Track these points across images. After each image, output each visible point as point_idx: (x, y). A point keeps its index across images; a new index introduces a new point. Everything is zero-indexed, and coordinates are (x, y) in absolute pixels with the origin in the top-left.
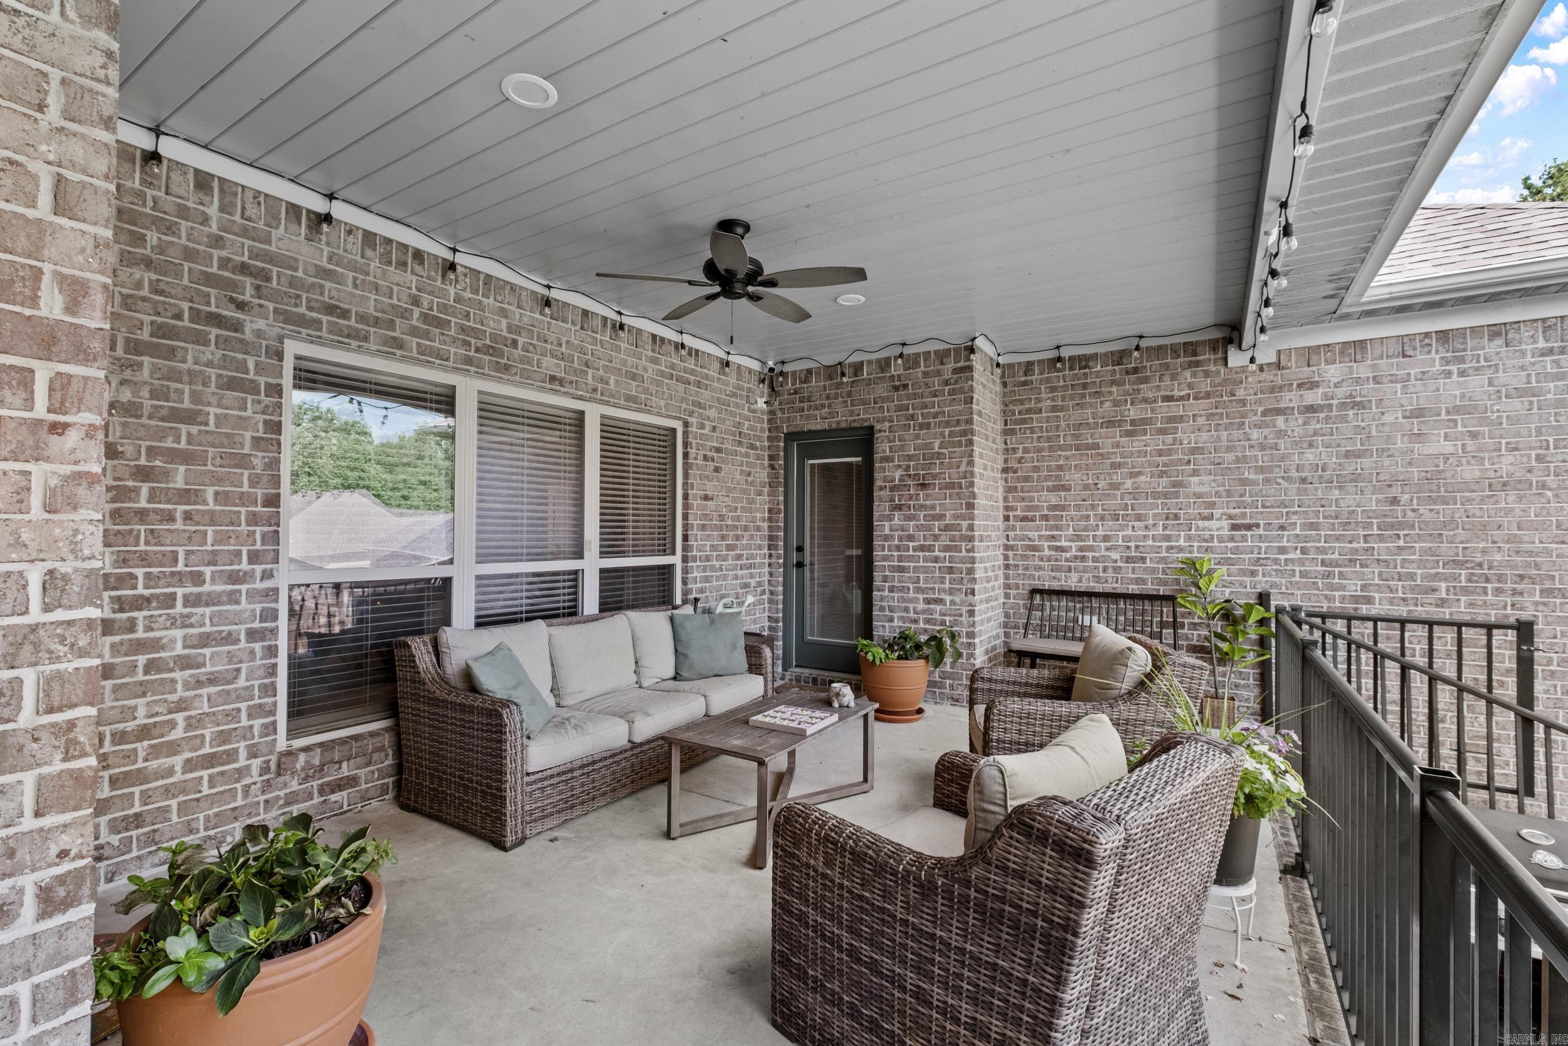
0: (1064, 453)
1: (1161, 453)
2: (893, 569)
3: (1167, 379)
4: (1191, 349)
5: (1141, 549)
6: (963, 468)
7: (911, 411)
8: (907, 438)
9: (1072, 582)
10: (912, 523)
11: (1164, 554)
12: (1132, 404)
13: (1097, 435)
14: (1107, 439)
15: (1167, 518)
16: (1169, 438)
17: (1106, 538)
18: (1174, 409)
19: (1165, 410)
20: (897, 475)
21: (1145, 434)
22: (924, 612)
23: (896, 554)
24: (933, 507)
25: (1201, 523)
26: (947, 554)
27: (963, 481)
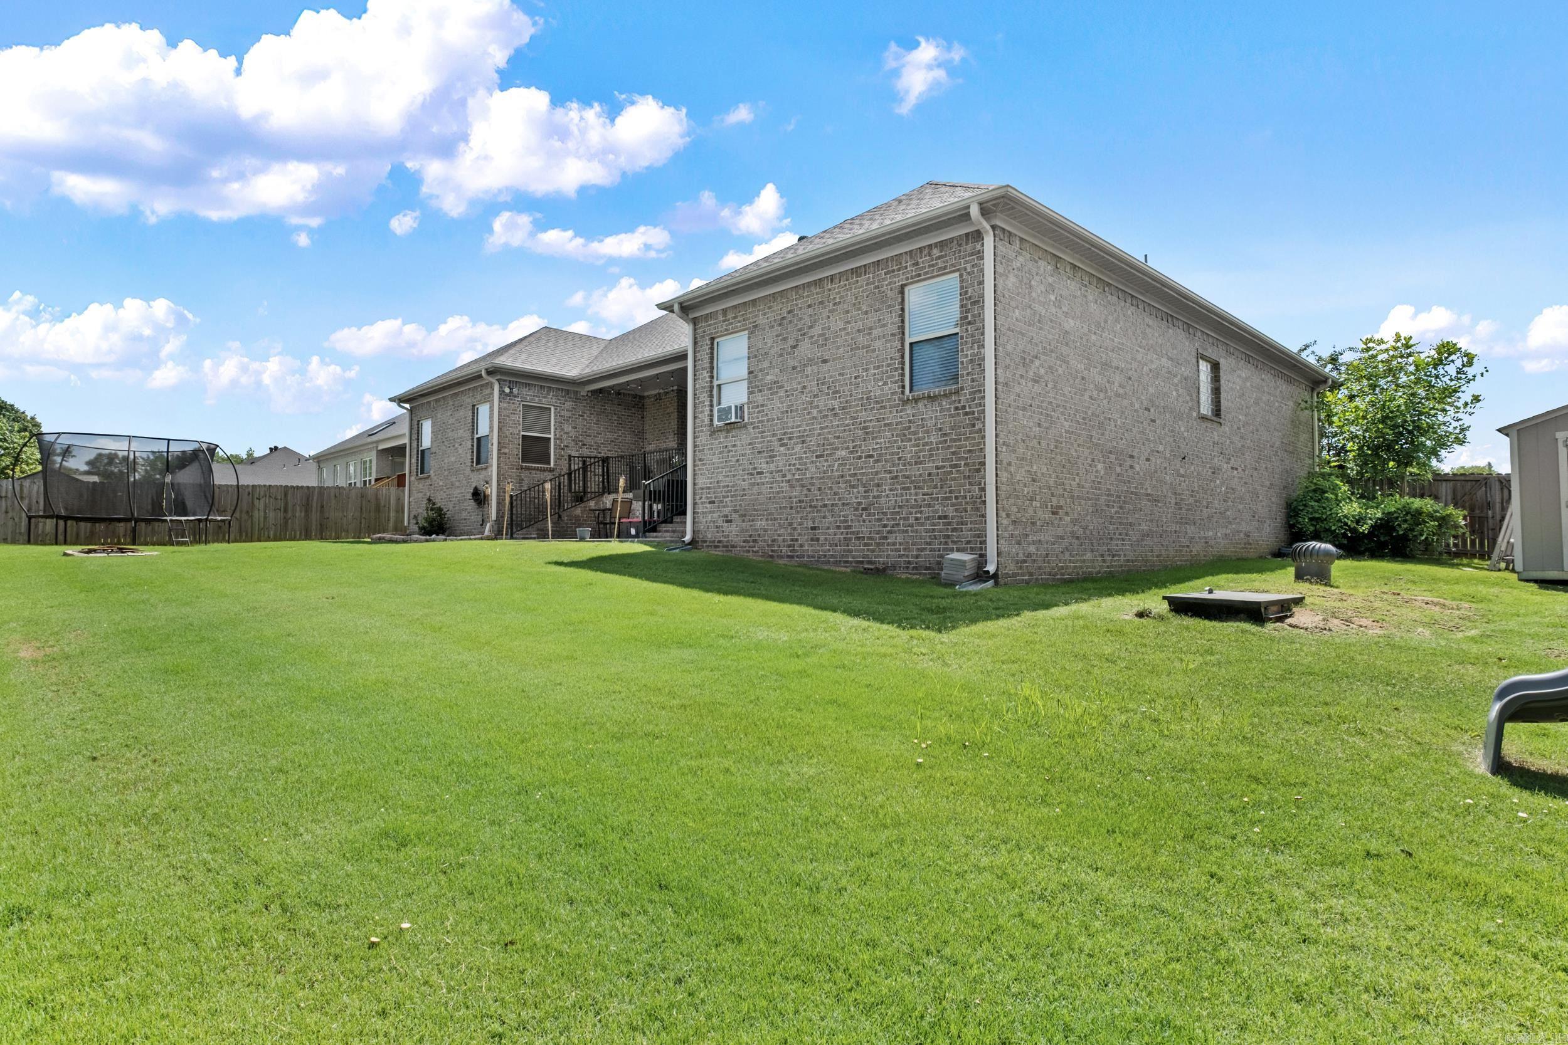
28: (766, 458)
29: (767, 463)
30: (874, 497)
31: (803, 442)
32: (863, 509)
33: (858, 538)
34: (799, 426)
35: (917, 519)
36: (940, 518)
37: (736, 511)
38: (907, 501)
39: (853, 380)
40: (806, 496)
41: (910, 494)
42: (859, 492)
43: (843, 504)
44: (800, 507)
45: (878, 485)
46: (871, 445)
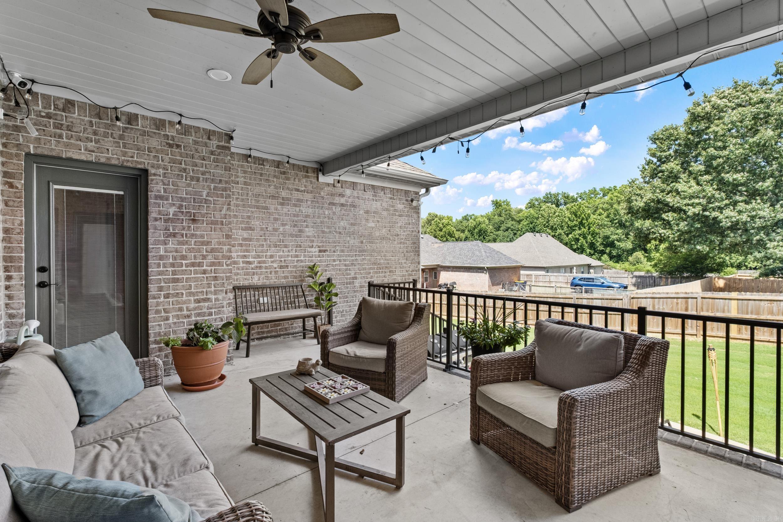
0: (251, 209)
1: (294, 216)
2: (167, 281)
3: (297, 180)
4: (306, 169)
5: (287, 262)
6: (224, 212)
7: (183, 166)
8: (180, 184)
9: (256, 281)
10: (184, 247)
11: (296, 264)
12: (283, 189)
13: (267, 202)
14: (272, 205)
15: (297, 247)
16: (298, 209)
17: (271, 257)
18: (300, 196)
19: (296, 195)
20: (172, 210)
21: (288, 206)
22: (195, 309)
23: (170, 269)
24: (202, 236)
25: (309, 249)
26: (213, 268)
27: (224, 220)
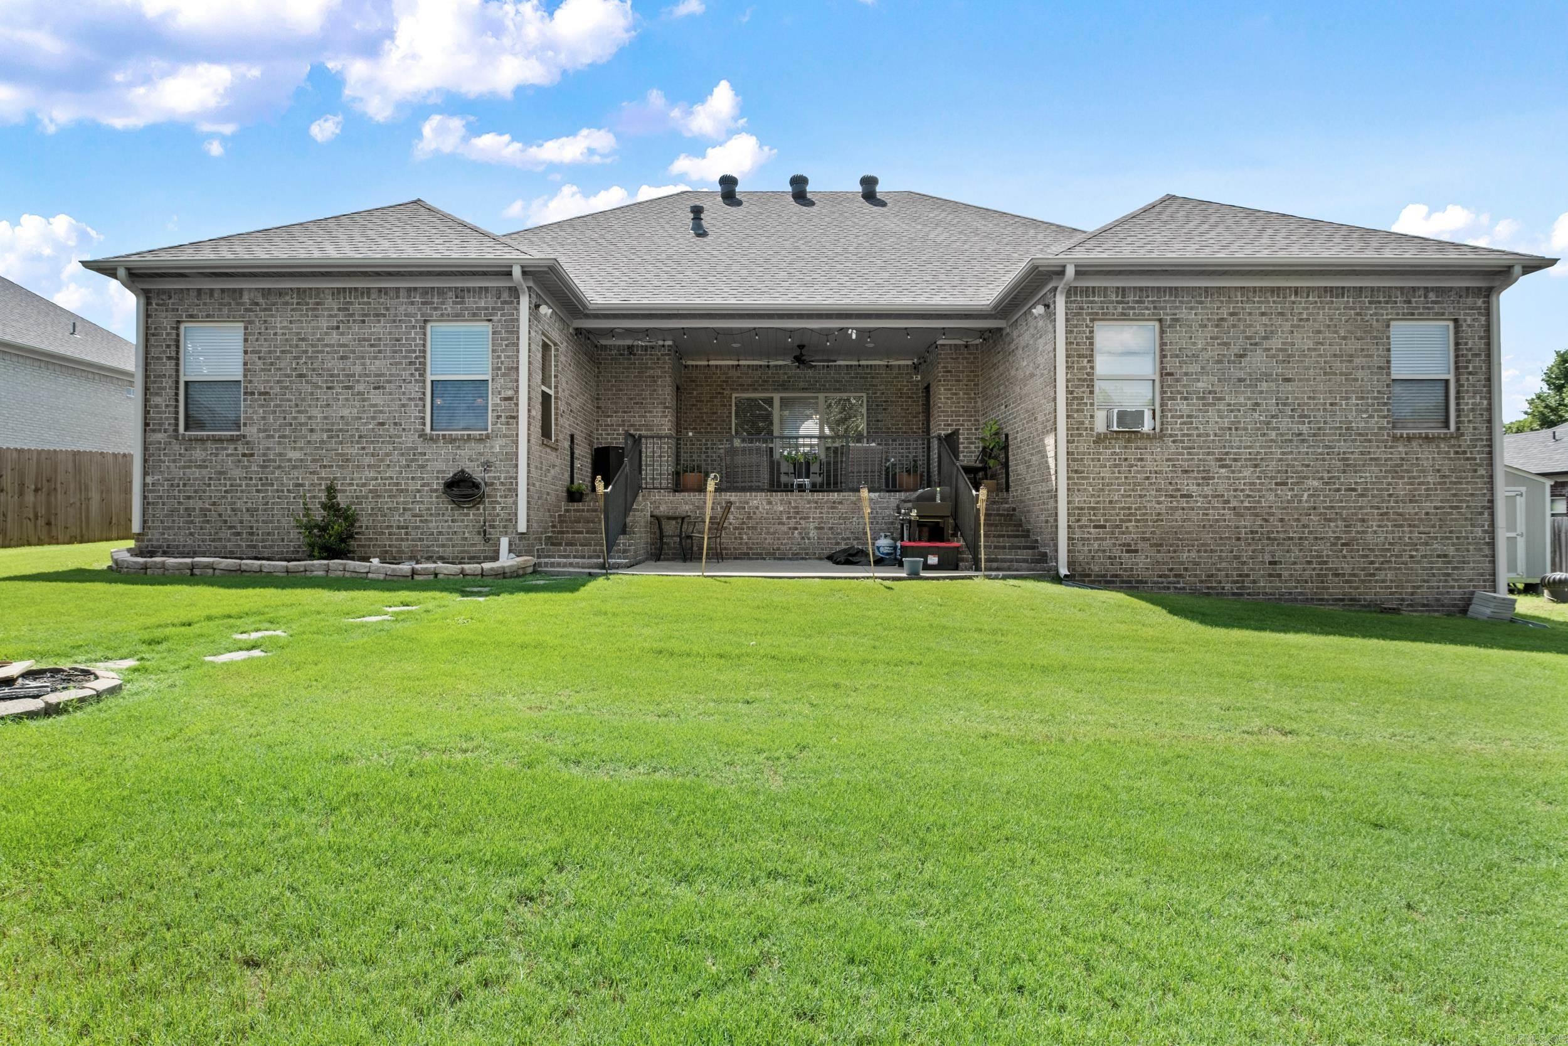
28: (1196, 478)
29: (1198, 485)
30: (1358, 532)
31: (1256, 466)
32: (1343, 545)
33: (1337, 575)
34: (1250, 447)
35: (1412, 557)
36: (1439, 556)
37: (1144, 539)
38: (1400, 538)
39: (1328, 406)
40: (1261, 526)
41: (1403, 532)
42: (1337, 527)
43: (1316, 538)
44: (1253, 539)
45: (1363, 520)
46: (1352, 479)
